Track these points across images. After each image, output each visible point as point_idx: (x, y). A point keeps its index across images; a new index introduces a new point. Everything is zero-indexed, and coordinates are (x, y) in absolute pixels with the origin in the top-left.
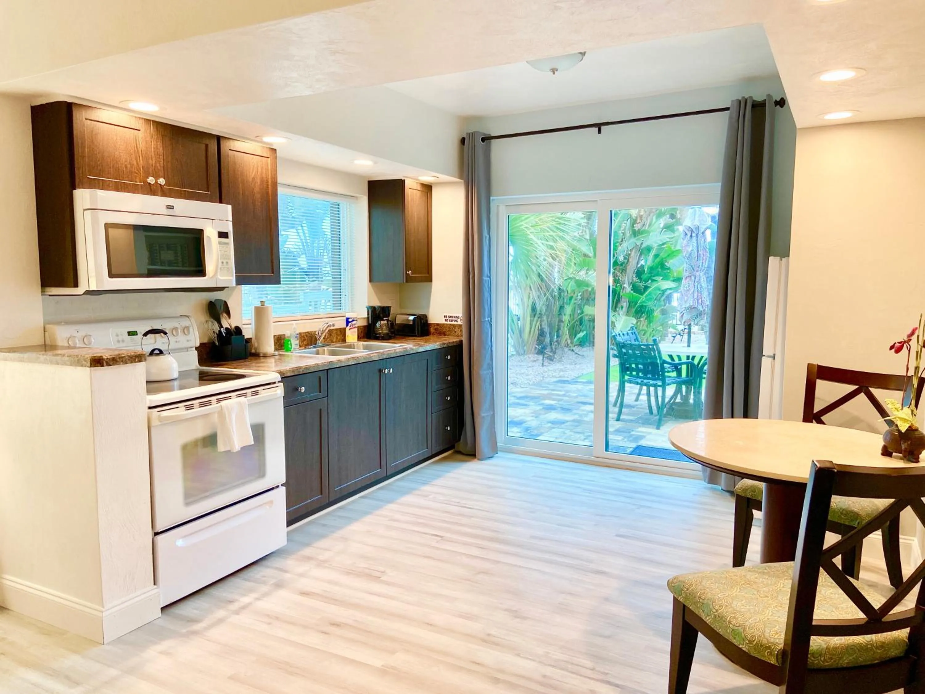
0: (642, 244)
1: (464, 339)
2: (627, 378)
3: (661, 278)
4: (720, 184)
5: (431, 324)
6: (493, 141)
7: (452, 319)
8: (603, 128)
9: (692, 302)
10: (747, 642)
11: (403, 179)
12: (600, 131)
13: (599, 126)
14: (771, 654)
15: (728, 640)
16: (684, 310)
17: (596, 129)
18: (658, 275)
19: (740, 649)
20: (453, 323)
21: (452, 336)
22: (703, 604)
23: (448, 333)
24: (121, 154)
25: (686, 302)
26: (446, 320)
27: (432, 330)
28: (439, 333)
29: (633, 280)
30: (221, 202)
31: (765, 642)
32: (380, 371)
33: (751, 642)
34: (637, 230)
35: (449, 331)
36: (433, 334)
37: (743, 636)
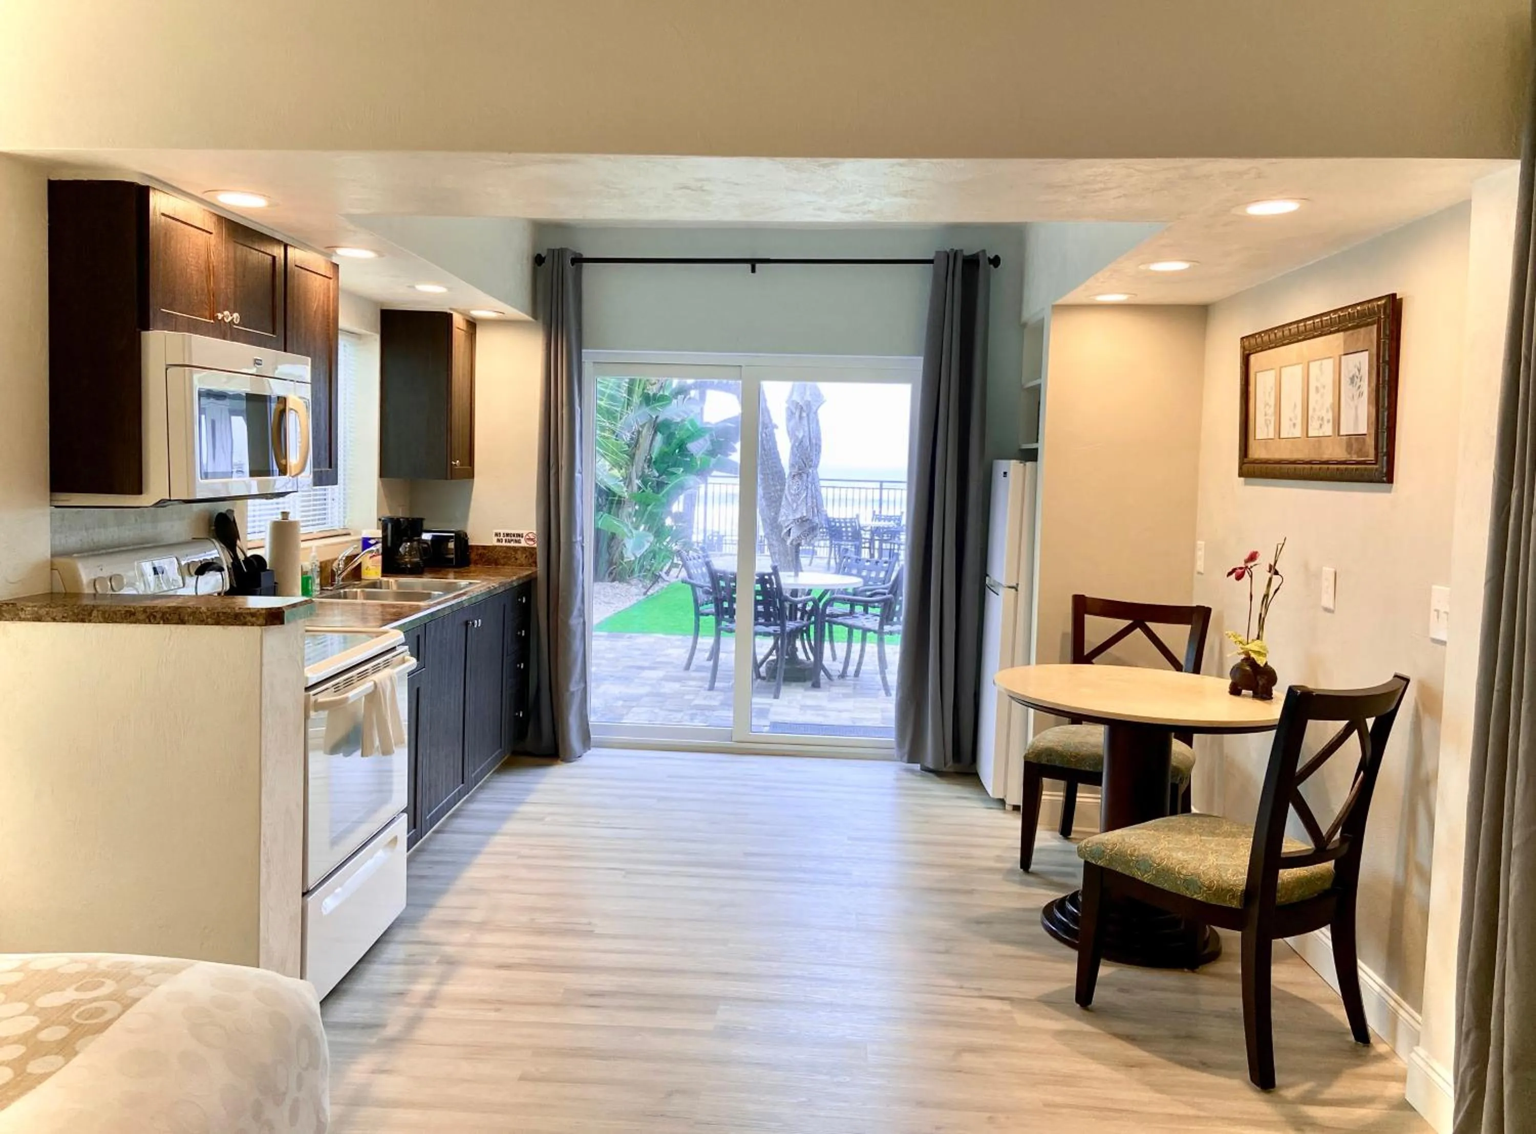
0: (657, 417)
1: (540, 569)
2: (724, 624)
3: (682, 469)
4: (921, 359)
5: (472, 546)
6: (585, 264)
7: (509, 538)
8: (758, 266)
9: (804, 511)
10: (1205, 889)
11: (449, 311)
12: (753, 270)
13: (753, 263)
14: (1233, 897)
15: (1179, 895)
16: (792, 523)
17: (749, 266)
18: (675, 465)
19: (1195, 900)
20: (512, 544)
21: (509, 565)
22: (1137, 861)
23: (502, 561)
24: (193, 272)
25: (795, 511)
26: (498, 540)
27: (473, 556)
28: (485, 561)
29: (643, 472)
30: (285, 351)
31: (1225, 885)
32: (467, 623)
33: (1209, 888)
34: (651, 394)
35: (504, 558)
36: (476, 563)
37: (1199, 884)
